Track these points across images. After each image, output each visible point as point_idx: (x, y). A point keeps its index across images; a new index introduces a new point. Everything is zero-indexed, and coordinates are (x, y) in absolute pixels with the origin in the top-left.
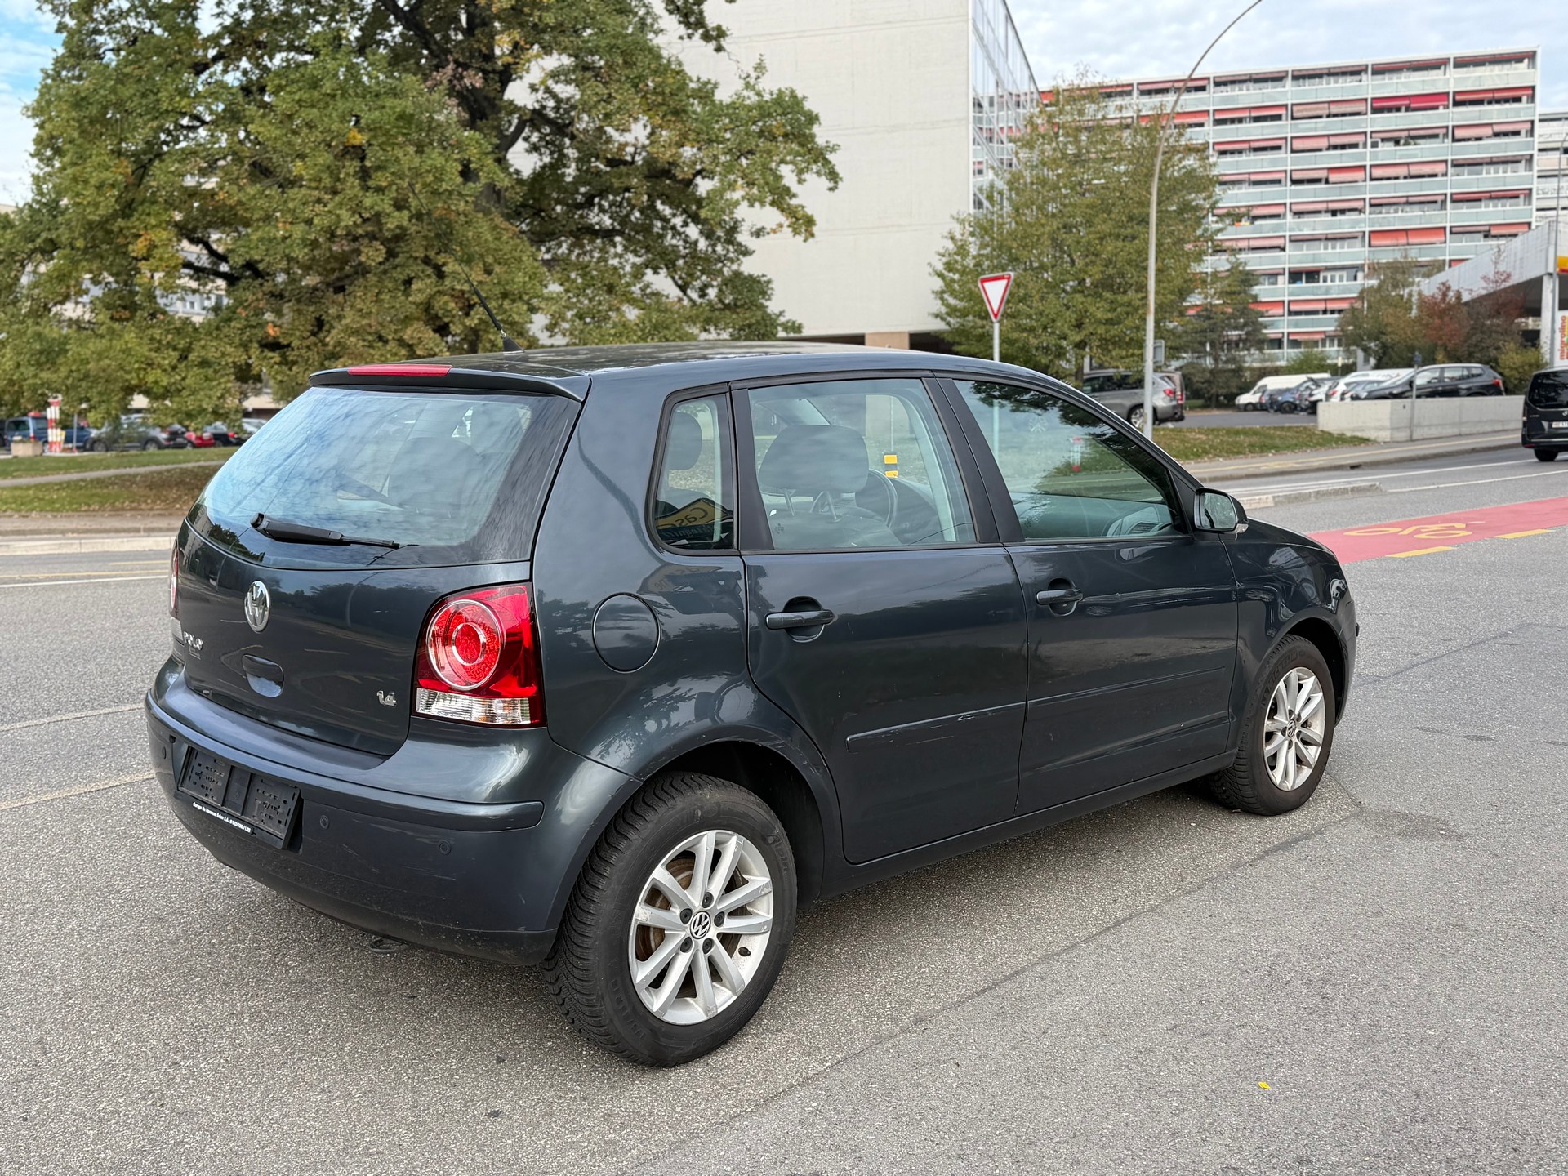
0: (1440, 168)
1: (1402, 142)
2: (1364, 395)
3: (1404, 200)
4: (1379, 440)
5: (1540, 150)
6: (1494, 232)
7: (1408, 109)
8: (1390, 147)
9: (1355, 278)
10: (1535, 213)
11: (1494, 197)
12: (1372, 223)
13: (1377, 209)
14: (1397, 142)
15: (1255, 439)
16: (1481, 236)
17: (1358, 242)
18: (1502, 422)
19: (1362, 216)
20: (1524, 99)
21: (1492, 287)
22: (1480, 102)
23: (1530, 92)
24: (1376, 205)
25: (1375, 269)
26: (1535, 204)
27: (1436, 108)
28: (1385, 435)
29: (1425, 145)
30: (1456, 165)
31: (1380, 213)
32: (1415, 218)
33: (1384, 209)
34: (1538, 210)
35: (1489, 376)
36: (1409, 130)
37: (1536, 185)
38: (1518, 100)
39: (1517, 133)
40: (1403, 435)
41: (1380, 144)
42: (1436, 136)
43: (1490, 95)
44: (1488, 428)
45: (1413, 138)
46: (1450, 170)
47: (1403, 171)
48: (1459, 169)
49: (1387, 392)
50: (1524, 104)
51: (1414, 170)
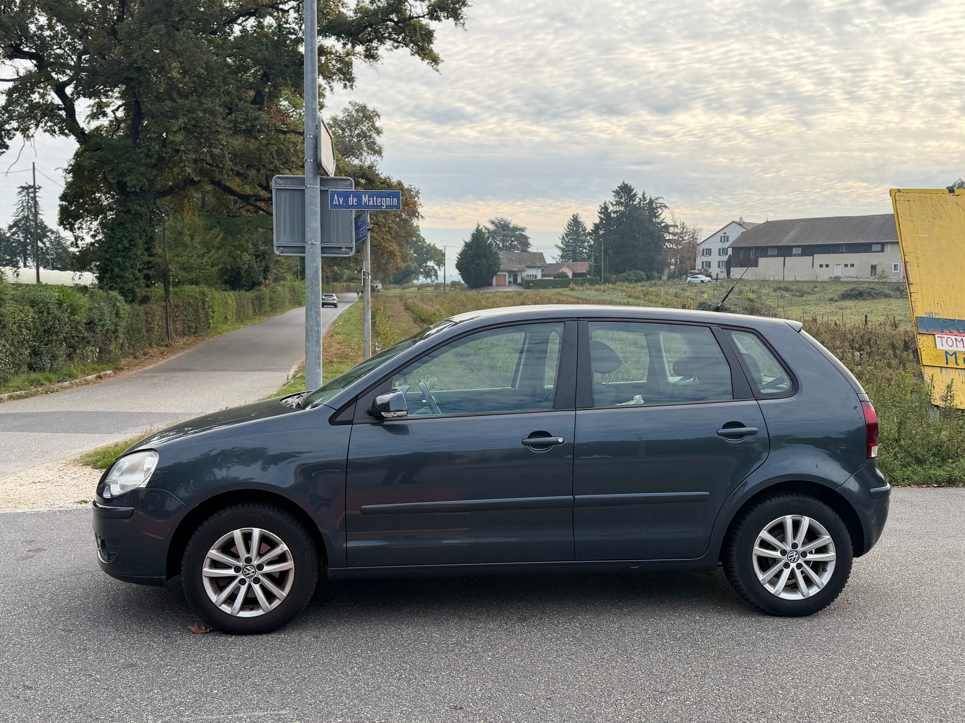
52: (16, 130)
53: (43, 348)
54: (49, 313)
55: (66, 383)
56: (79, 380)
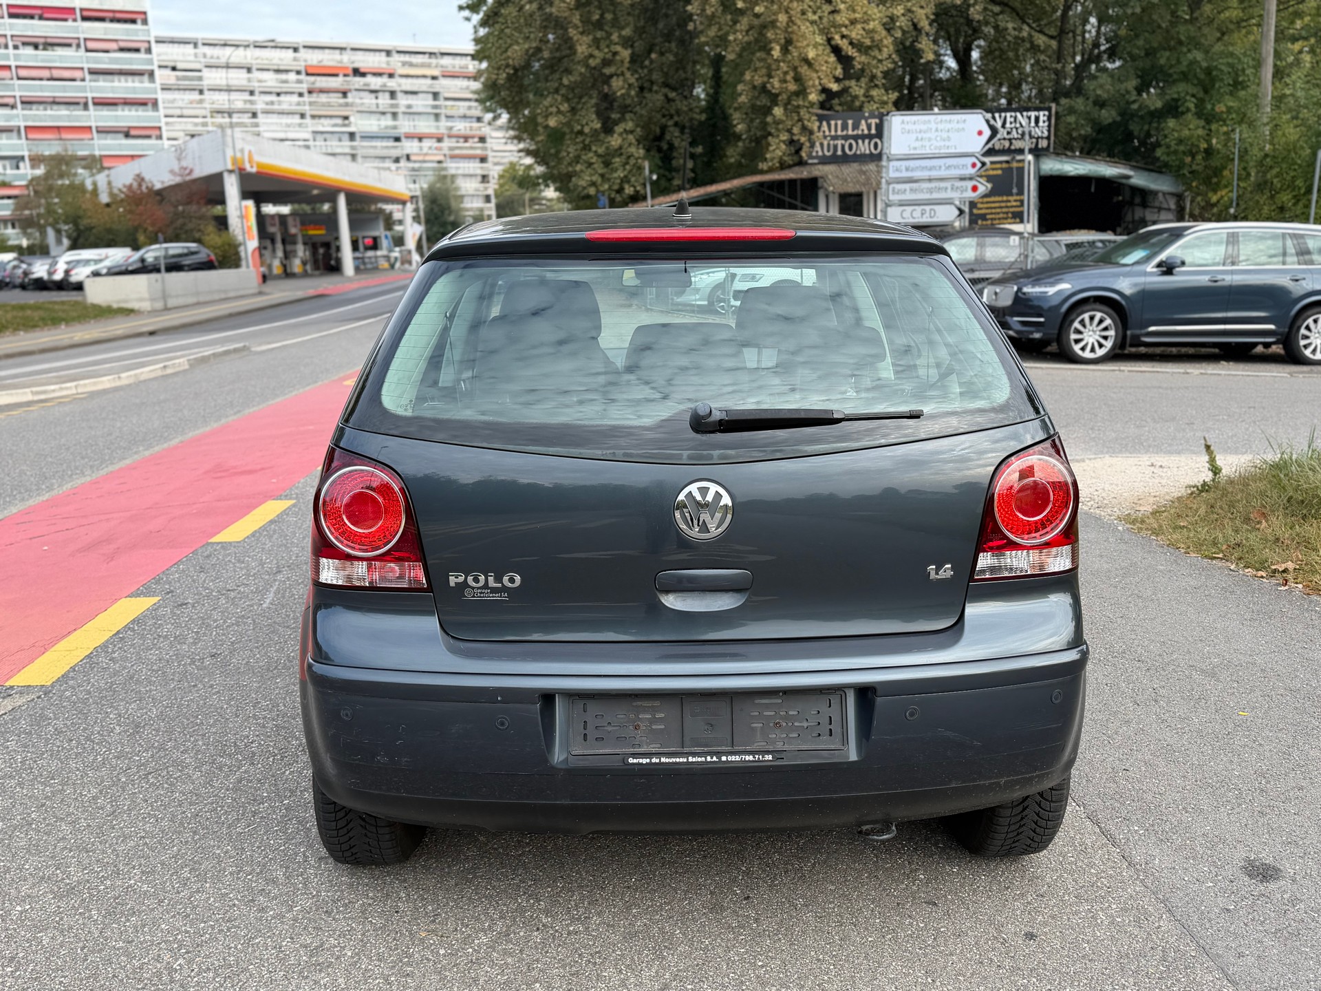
0: (78, 74)
1: (41, 47)
2: (104, 271)
3: (51, 100)
4: (142, 310)
5: (160, 67)
6: (133, 132)
7: (41, 18)
8: (29, 51)
9: (18, 168)
10: (164, 120)
11: (128, 103)
12: (26, 118)
13: (28, 106)
14: (36, 47)
15: (41, 313)
16: (121, 136)
17: (15, 134)
18: (225, 291)
19: (15, 112)
20: (139, 21)
21: (178, 180)
22: (102, 19)
23: (143, 16)
24: (27, 103)
25: (36, 160)
26: (162, 112)
27: (65, 20)
28: (146, 306)
29: (60, 52)
30: (93, 72)
31: (31, 109)
32: (61, 116)
33: (34, 107)
34: (166, 116)
35: (204, 254)
36: (46, 37)
37: (161, 96)
38: (134, 21)
39: (137, 50)
40: (159, 305)
41: (21, 47)
42: (69, 45)
43: (111, 15)
44: (216, 297)
45: (49, 45)
46: (88, 77)
47: (46, 74)
48: (95, 77)
49: (124, 268)
50: (139, 26)
51: (56, 73)
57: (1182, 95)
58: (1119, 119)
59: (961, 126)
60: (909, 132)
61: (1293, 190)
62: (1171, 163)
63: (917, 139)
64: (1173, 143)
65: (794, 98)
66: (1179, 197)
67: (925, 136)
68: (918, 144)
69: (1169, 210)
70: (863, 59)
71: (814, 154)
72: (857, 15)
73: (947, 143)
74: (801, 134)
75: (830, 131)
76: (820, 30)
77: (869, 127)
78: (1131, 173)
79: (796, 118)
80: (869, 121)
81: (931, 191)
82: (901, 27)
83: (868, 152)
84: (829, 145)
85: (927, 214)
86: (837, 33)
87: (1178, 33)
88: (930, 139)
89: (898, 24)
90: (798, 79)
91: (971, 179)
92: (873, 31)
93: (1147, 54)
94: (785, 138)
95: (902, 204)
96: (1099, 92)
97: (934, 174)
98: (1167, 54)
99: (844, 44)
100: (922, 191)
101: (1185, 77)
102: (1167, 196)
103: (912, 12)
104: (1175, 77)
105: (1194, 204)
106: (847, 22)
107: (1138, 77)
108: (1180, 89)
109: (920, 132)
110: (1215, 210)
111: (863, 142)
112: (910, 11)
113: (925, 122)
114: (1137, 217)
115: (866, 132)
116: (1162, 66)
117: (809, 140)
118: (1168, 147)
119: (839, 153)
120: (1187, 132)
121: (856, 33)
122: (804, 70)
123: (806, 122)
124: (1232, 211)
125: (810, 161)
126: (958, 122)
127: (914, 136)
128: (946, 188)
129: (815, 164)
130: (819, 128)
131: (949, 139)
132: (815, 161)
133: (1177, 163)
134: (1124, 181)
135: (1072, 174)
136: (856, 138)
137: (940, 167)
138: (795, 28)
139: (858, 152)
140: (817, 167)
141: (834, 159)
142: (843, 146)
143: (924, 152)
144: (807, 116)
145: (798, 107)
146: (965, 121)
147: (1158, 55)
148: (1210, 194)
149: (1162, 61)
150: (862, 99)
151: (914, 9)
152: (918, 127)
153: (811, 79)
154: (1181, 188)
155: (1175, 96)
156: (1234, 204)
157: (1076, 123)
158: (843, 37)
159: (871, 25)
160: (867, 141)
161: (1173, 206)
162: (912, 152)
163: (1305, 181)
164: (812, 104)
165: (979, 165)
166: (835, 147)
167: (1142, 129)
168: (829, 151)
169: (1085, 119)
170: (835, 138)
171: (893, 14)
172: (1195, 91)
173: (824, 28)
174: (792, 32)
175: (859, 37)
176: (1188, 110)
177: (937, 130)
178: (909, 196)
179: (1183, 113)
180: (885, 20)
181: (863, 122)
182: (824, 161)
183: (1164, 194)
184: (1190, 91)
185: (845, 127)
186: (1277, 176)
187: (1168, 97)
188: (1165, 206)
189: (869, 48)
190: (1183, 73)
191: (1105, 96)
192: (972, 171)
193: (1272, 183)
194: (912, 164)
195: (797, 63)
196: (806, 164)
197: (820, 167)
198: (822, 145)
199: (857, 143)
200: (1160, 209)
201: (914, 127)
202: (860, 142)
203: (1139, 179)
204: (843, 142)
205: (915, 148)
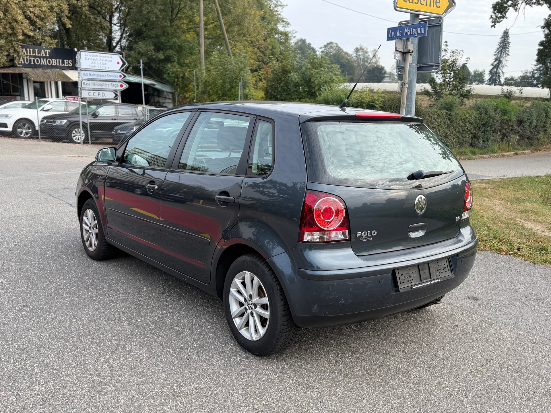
52: (510, 6)
53: (480, 134)
54: (486, 114)
55: (486, 155)
56: (497, 154)
57: (171, 54)
58: (148, 61)
59: (110, 59)
60: (88, 59)
61: (217, 95)
62: (170, 80)
63: (92, 63)
64: (171, 73)
65: (9, 36)
66: (173, 94)
67: (95, 62)
68: (92, 65)
69: (170, 99)
70: (41, 23)
71: (20, 63)
72: (36, 3)
73: (105, 66)
74: (14, 53)
75: (27, 53)
76: (19, 7)
77: (46, 53)
78: (155, 83)
79: (11, 45)
80: (46, 51)
81: (102, 85)
82: (56, 12)
83: (46, 64)
84: (27, 59)
85: (101, 95)
86: (28, 10)
87: (168, 30)
88: (98, 63)
89: (55, 10)
90: (13, 28)
91: (120, 82)
92: (45, 11)
93: (156, 37)
94: (6, 54)
95: (89, 90)
96: (140, 50)
97: (102, 78)
98: (164, 38)
99: (32, 15)
100: (97, 85)
101: (171, 48)
102: (168, 93)
103: (61, 6)
104: (168, 47)
105: (179, 97)
106: (32, 6)
107: (154, 45)
108: (170, 52)
109: (93, 60)
110: (188, 100)
111: (43, 60)
112: (59, 5)
113: (95, 56)
114: (156, 100)
115: (44, 55)
116: (162, 43)
117: (18, 56)
118: (169, 74)
119: (32, 63)
120: (176, 69)
121: (37, 11)
122: (15, 24)
123: (16, 48)
124: (195, 101)
125: (18, 66)
126: (109, 58)
127: (91, 61)
128: (109, 85)
129: (21, 67)
130: (22, 51)
131: (106, 64)
132: (21, 66)
133: (172, 81)
134: (153, 86)
135: (133, 81)
136: (40, 57)
137: (105, 76)
138: (9, 5)
139: (41, 64)
140: (22, 68)
141: (29, 66)
142: (34, 61)
143: (95, 68)
144: (16, 45)
145: (11, 40)
146: (112, 57)
147: (161, 38)
148: (185, 94)
149: (163, 41)
150: (41, 40)
151: (61, 4)
152: (93, 58)
153: (18, 29)
154: (173, 91)
155: (169, 55)
156: (195, 98)
157: (132, 60)
158: (31, 12)
159: (44, 9)
160: (45, 59)
161: (171, 97)
162: (90, 68)
163: (222, 92)
164: (19, 40)
165: (123, 76)
166: (30, 60)
167: (156, 66)
168: (27, 62)
169: (135, 60)
170: (30, 56)
171: (52, 5)
172: (175, 54)
173: (21, 7)
174: (8, 7)
175: (38, 13)
176: (175, 61)
177: (100, 60)
178: (91, 86)
179: (173, 62)
180: (49, 7)
181: (43, 51)
182: (25, 66)
183: (167, 92)
184: (174, 53)
185: (34, 52)
186: (211, 89)
187: (166, 55)
188: (167, 97)
189: (43, 18)
190: (170, 46)
191: (143, 52)
192: (120, 79)
193: (209, 91)
194: (92, 73)
195: (11, 21)
196: (16, 67)
197: (24, 68)
198: (24, 59)
199: (41, 60)
200: (165, 98)
201: (91, 57)
202: (42, 59)
203: (158, 86)
204: (34, 59)
205: (92, 66)
